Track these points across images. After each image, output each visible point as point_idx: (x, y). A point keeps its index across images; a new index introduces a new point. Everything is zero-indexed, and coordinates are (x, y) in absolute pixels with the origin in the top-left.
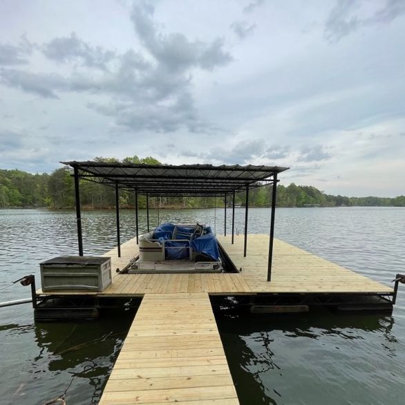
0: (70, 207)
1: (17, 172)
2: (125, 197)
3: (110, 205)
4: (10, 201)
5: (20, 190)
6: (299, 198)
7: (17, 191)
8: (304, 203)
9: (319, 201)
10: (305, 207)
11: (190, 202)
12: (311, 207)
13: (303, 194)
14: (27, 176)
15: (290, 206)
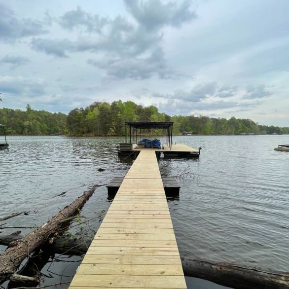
0: (80, 135)
1: (43, 112)
2: (113, 128)
3: (104, 133)
4: (42, 131)
5: (47, 124)
6: (237, 128)
7: (45, 125)
8: (241, 132)
9: (253, 131)
10: (241, 135)
11: (156, 131)
12: (246, 134)
13: (240, 125)
14: (49, 114)
15: (229, 134)
